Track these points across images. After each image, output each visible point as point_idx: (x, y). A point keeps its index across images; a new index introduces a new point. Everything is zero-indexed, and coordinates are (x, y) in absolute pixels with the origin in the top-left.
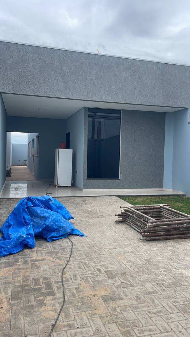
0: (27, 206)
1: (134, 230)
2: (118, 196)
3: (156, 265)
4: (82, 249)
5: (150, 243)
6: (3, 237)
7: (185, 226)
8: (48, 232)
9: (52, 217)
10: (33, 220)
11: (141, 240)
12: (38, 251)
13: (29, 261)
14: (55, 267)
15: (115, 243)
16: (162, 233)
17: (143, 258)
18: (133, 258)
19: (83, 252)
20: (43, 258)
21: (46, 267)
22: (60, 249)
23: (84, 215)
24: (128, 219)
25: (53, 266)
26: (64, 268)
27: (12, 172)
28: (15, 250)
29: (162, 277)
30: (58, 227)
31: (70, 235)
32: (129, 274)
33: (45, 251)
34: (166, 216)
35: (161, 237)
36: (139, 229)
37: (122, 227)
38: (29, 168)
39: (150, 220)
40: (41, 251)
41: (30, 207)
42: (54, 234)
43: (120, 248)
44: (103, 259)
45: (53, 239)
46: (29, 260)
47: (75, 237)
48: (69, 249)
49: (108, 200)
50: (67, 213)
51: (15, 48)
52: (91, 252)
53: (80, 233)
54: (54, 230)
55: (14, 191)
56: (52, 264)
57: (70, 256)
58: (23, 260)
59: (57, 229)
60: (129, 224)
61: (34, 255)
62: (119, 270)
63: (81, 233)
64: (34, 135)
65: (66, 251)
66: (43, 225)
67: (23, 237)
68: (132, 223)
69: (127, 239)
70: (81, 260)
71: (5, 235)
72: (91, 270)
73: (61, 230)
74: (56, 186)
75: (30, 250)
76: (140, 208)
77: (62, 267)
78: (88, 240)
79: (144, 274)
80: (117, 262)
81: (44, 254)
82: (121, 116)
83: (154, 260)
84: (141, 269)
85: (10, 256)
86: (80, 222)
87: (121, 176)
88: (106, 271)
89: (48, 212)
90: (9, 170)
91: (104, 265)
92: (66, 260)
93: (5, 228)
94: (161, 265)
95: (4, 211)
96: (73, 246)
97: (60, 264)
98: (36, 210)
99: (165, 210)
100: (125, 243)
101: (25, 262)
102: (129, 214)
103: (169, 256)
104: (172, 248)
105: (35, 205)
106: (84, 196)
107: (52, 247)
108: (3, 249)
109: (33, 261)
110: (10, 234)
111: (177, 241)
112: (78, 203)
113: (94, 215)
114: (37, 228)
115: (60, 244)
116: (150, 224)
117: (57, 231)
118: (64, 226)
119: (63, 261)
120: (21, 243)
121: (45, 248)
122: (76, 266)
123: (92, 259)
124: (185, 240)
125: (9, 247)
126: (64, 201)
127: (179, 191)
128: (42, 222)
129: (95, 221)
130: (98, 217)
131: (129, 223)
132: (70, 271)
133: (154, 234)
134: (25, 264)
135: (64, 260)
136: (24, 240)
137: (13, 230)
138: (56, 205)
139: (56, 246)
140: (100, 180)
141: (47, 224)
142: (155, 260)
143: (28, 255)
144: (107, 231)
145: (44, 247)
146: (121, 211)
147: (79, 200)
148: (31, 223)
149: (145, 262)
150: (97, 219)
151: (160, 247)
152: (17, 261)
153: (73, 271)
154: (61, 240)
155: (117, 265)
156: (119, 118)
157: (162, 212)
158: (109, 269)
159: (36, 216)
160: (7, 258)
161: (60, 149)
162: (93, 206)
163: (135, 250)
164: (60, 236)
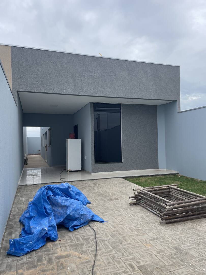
0: (47, 196)
1: (150, 212)
2: (123, 178)
3: (188, 253)
4: (106, 239)
5: (171, 227)
6: (24, 229)
7: (200, 206)
8: (70, 221)
9: (73, 205)
10: (54, 209)
11: (161, 223)
12: (61, 244)
13: (54, 259)
14: (83, 265)
15: (137, 229)
16: (180, 215)
17: (171, 246)
18: (160, 246)
19: (108, 242)
20: (68, 253)
21: (73, 266)
22: (84, 240)
23: (99, 198)
24: (141, 201)
25: (81, 264)
26: (93, 267)
27: (28, 160)
28: (37, 245)
29: (200, 269)
30: (79, 215)
31: (91, 222)
32: (164, 268)
33: (69, 244)
34: (176, 196)
35: (180, 219)
36: (155, 211)
37: (137, 209)
38: (42, 156)
39: (168, 203)
40: (64, 244)
41: (50, 197)
42: (75, 223)
43: (144, 234)
44: (131, 251)
45: (75, 228)
46: (53, 256)
47: (96, 224)
48: (93, 239)
49: (116, 181)
50: (85, 199)
51: (30, 52)
52: (117, 242)
53: (99, 219)
54: (76, 219)
55: (32, 178)
56: (79, 261)
57: (96, 248)
58: (47, 258)
59: (78, 218)
60: (143, 206)
61: (58, 250)
62: (152, 265)
63: (101, 219)
64: (47, 129)
65: (90, 242)
66: (64, 214)
67: (45, 230)
68: (146, 205)
69: (147, 222)
70: (109, 254)
71: (26, 228)
72: (123, 267)
73: (82, 218)
74: (68, 171)
75: (53, 243)
76: (151, 190)
77: (91, 265)
78: (109, 227)
79: (180, 267)
80: (147, 253)
81: (68, 248)
82: (121, 109)
83: (182, 247)
84: (175, 261)
85: (32, 253)
86: (96, 206)
87: (123, 160)
88: (138, 266)
89: (69, 201)
90: (26, 158)
91: (135, 259)
92: (93, 255)
93: (26, 220)
94: (192, 253)
95: (24, 198)
96: (97, 235)
97: (88, 260)
98: (57, 199)
99: (174, 190)
100: (146, 228)
101: (50, 261)
102: (143, 196)
103: (195, 241)
104: (193, 230)
105: (55, 194)
106: (94, 179)
107: (75, 238)
108: (25, 246)
109: (58, 258)
110: (31, 227)
111: (195, 222)
112: (90, 186)
113: (108, 198)
114: (58, 218)
115: (82, 234)
116: (169, 207)
117: (78, 219)
118: (85, 214)
119: (90, 256)
120: (43, 237)
121: (69, 240)
122: (105, 261)
123: (119, 251)
124: (201, 220)
125: (31, 243)
126: (77, 185)
127: (173, 171)
128: (63, 211)
129: (109, 204)
130: (112, 200)
131: (142, 204)
132: (101, 270)
133: (173, 217)
134: (49, 263)
135: (90, 254)
136: (46, 233)
137: (35, 222)
138: (74, 192)
139: (79, 236)
140: (106, 164)
141: (68, 213)
142: (184, 246)
143: (52, 250)
144: (125, 215)
145: (67, 239)
146: (135, 193)
147: (90, 183)
148: (53, 214)
149: (175, 250)
150: (112, 201)
151: (182, 230)
152: (40, 260)
153: (103, 269)
154: (82, 228)
155: (148, 258)
156: (120, 112)
157: (171, 192)
158: (142, 264)
159: (57, 205)
160: (29, 256)
161: (70, 139)
162: (104, 188)
163: (159, 236)
164: (81, 224)
